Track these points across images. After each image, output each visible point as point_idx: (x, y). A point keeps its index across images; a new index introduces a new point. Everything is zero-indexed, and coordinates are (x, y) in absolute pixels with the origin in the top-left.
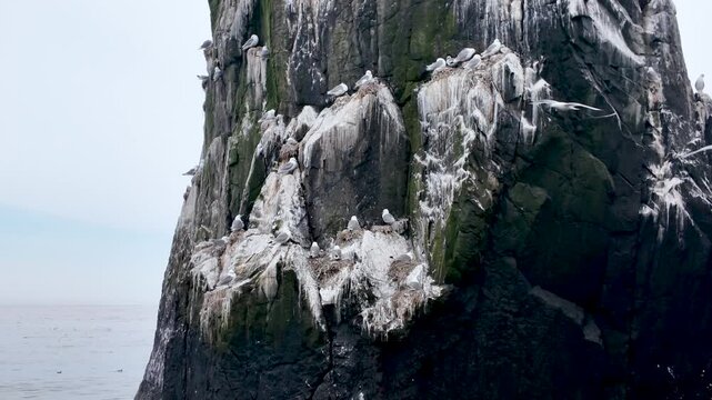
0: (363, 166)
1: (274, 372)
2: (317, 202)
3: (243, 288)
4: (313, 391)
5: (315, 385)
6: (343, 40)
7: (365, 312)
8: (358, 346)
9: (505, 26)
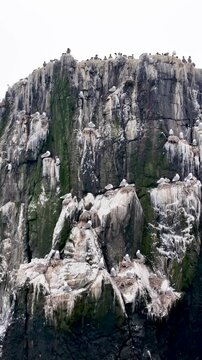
0: (128, 228)
1: (98, 342)
2: (109, 246)
3: (82, 293)
4: (120, 352)
5: (121, 348)
6: (109, 162)
7: (149, 306)
8: (145, 325)
9: (192, 167)
